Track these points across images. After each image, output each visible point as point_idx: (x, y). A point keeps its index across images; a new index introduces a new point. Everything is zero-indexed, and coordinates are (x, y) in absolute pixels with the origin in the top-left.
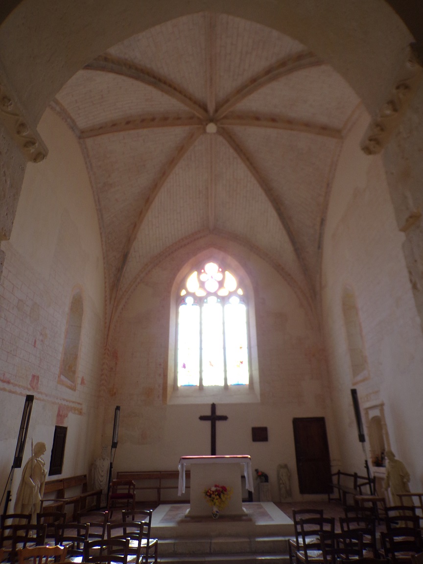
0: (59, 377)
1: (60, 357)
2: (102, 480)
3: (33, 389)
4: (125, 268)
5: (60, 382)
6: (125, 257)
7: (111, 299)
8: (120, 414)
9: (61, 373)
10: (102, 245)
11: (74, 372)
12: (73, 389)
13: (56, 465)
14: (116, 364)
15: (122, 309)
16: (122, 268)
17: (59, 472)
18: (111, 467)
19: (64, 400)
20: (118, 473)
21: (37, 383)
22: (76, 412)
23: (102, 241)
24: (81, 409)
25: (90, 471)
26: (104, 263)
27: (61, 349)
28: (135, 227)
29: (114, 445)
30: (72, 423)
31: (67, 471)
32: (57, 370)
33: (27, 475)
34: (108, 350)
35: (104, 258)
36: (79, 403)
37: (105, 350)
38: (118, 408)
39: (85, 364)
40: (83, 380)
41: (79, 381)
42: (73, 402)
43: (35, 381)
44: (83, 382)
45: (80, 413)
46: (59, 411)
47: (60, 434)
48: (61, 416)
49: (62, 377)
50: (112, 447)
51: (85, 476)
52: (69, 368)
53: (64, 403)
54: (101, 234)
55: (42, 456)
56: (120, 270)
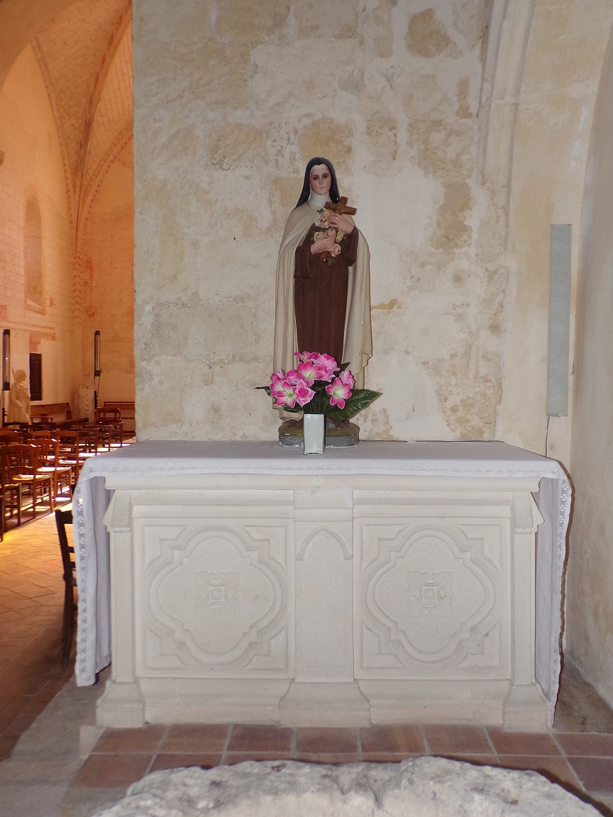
0: (25, 301)
1: (22, 280)
2: (86, 409)
3: (3, 319)
4: (89, 143)
5: (28, 308)
6: (88, 125)
7: (74, 187)
8: (102, 338)
9: (26, 297)
10: (53, 111)
11: (41, 293)
12: (42, 312)
13: (36, 392)
14: (91, 277)
15: (92, 201)
16: (86, 142)
17: (40, 398)
18: (96, 396)
19: (34, 326)
20: (105, 402)
21: (6, 313)
22: (49, 337)
23: (52, 105)
24: (54, 334)
25: (73, 399)
26: (59, 137)
27: (22, 271)
28: (97, 79)
29: (97, 373)
30: (46, 350)
31: (48, 398)
32: (21, 295)
33: (14, 397)
34: (79, 258)
35: (58, 130)
36: (51, 328)
37: (75, 258)
38: (97, 333)
39: (52, 283)
40: (51, 300)
41: (48, 303)
42: (44, 327)
43: (4, 310)
44: (52, 304)
45: (54, 338)
46: (31, 338)
47: (35, 361)
48: (33, 343)
49: (30, 302)
50: (95, 375)
51: (68, 404)
52: (34, 289)
53: (35, 329)
54: (49, 95)
55: (24, 382)
56: (83, 144)
